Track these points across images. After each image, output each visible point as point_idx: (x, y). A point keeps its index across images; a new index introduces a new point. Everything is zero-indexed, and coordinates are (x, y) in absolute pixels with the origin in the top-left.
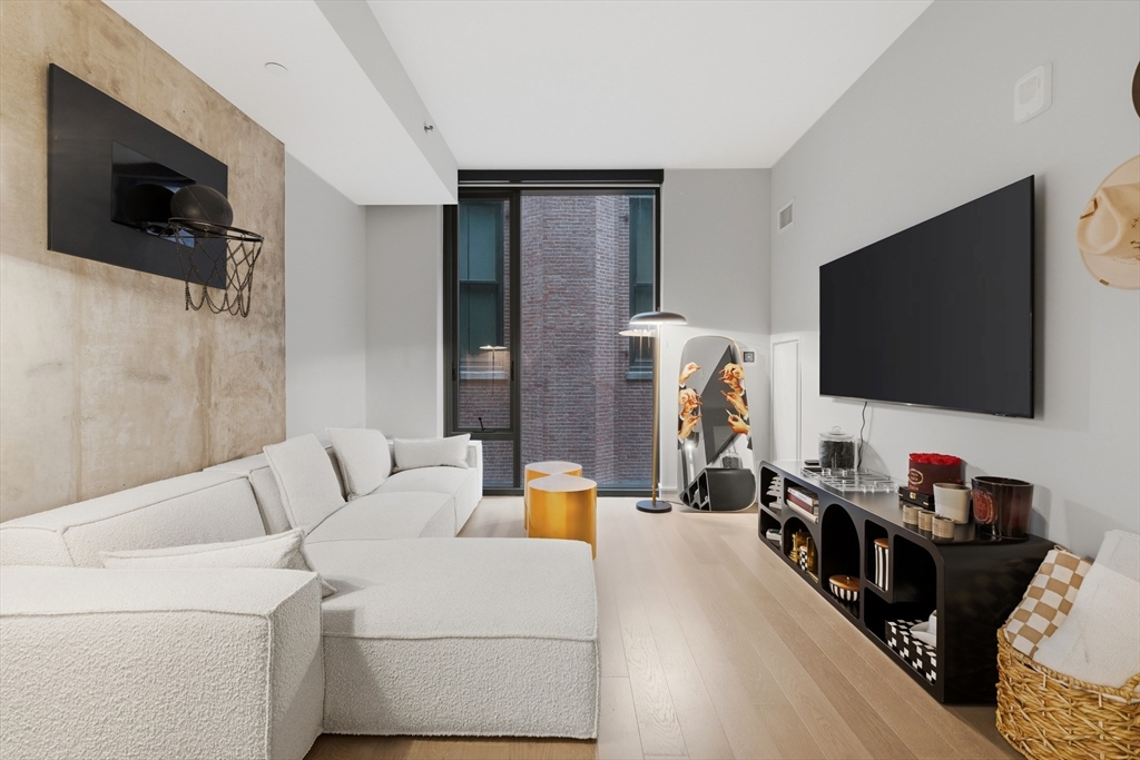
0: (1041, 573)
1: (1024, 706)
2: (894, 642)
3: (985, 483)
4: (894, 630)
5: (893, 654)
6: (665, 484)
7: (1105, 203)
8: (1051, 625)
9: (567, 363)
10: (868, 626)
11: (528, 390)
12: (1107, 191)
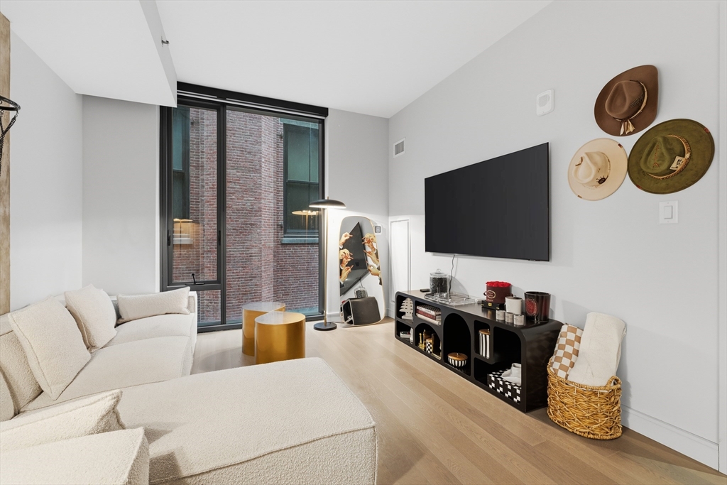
0: (561, 336)
1: (565, 404)
2: (493, 385)
3: (530, 295)
4: (493, 379)
5: (493, 391)
6: (330, 311)
7: (586, 159)
8: (571, 362)
9: (241, 233)
10: (476, 379)
11: (209, 251)
12: (587, 154)
